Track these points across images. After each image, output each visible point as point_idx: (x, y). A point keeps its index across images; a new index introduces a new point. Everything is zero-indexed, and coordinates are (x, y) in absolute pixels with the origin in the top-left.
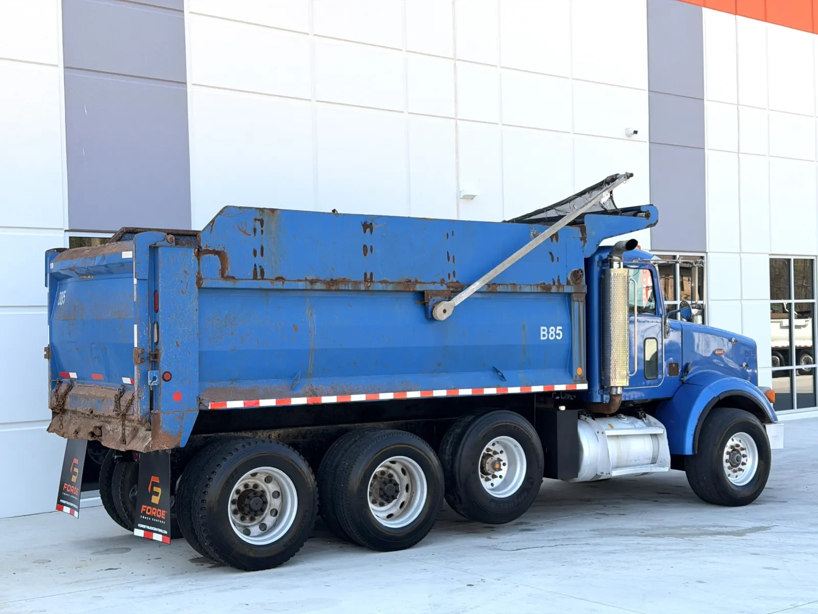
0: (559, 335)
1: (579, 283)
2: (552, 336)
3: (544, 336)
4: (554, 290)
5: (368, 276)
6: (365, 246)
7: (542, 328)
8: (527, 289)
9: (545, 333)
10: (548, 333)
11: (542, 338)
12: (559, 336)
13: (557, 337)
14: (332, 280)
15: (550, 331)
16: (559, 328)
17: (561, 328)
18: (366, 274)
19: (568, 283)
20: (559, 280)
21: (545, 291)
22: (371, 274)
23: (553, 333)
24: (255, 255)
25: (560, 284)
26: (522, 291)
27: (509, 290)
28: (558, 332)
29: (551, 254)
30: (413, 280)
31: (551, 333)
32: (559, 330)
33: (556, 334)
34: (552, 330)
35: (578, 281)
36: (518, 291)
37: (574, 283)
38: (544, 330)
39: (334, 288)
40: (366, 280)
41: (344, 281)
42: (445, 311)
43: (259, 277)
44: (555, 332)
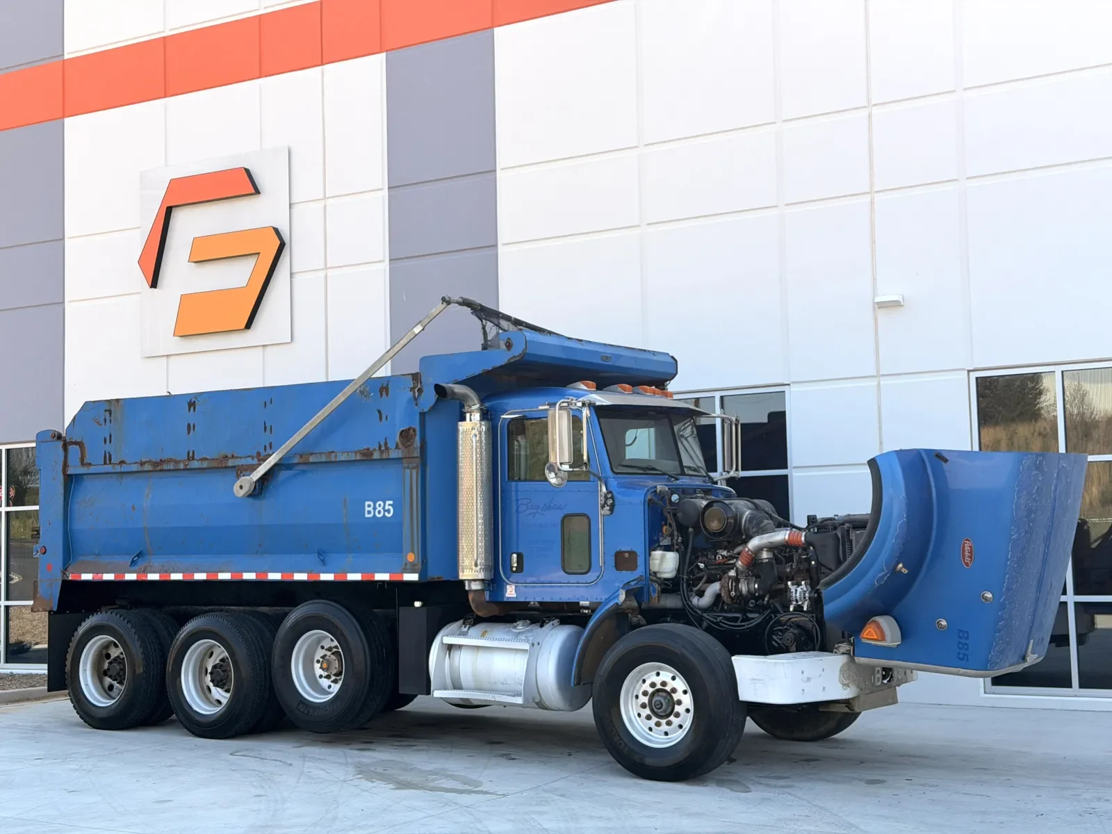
0: (389, 511)
1: (409, 446)
2: (379, 512)
3: (369, 512)
4: (376, 455)
5: (191, 455)
6: (189, 425)
7: (367, 503)
8: (343, 458)
9: (371, 509)
10: (375, 508)
11: (367, 516)
12: (389, 513)
13: (386, 514)
14: (161, 460)
15: (377, 506)
16: (388, 502)
17: (391, 502)
18: (189, 452)
19: (397, 447)
20: (386, 444)
21: (365, 458)
22: (193, 452)
23: (380, 509)
24: (105, 442)
25: (387, 448)
26: (337, 460)
27: (323, 459)
28: (387, 508)
29: (379, 412)
30: (230, 456)
31: (379, 509)
32: (389, 505)
33: (385, 511)
34: (380, 505)
35: (409, 443)
36: (333, 460)
37: (403, 444)
38: (369, 506)
39: (159, 468)
40: (188, 459)
41: (169, 461)
42: (241, 487)
43: (108, 462)
44: (384, 508)
